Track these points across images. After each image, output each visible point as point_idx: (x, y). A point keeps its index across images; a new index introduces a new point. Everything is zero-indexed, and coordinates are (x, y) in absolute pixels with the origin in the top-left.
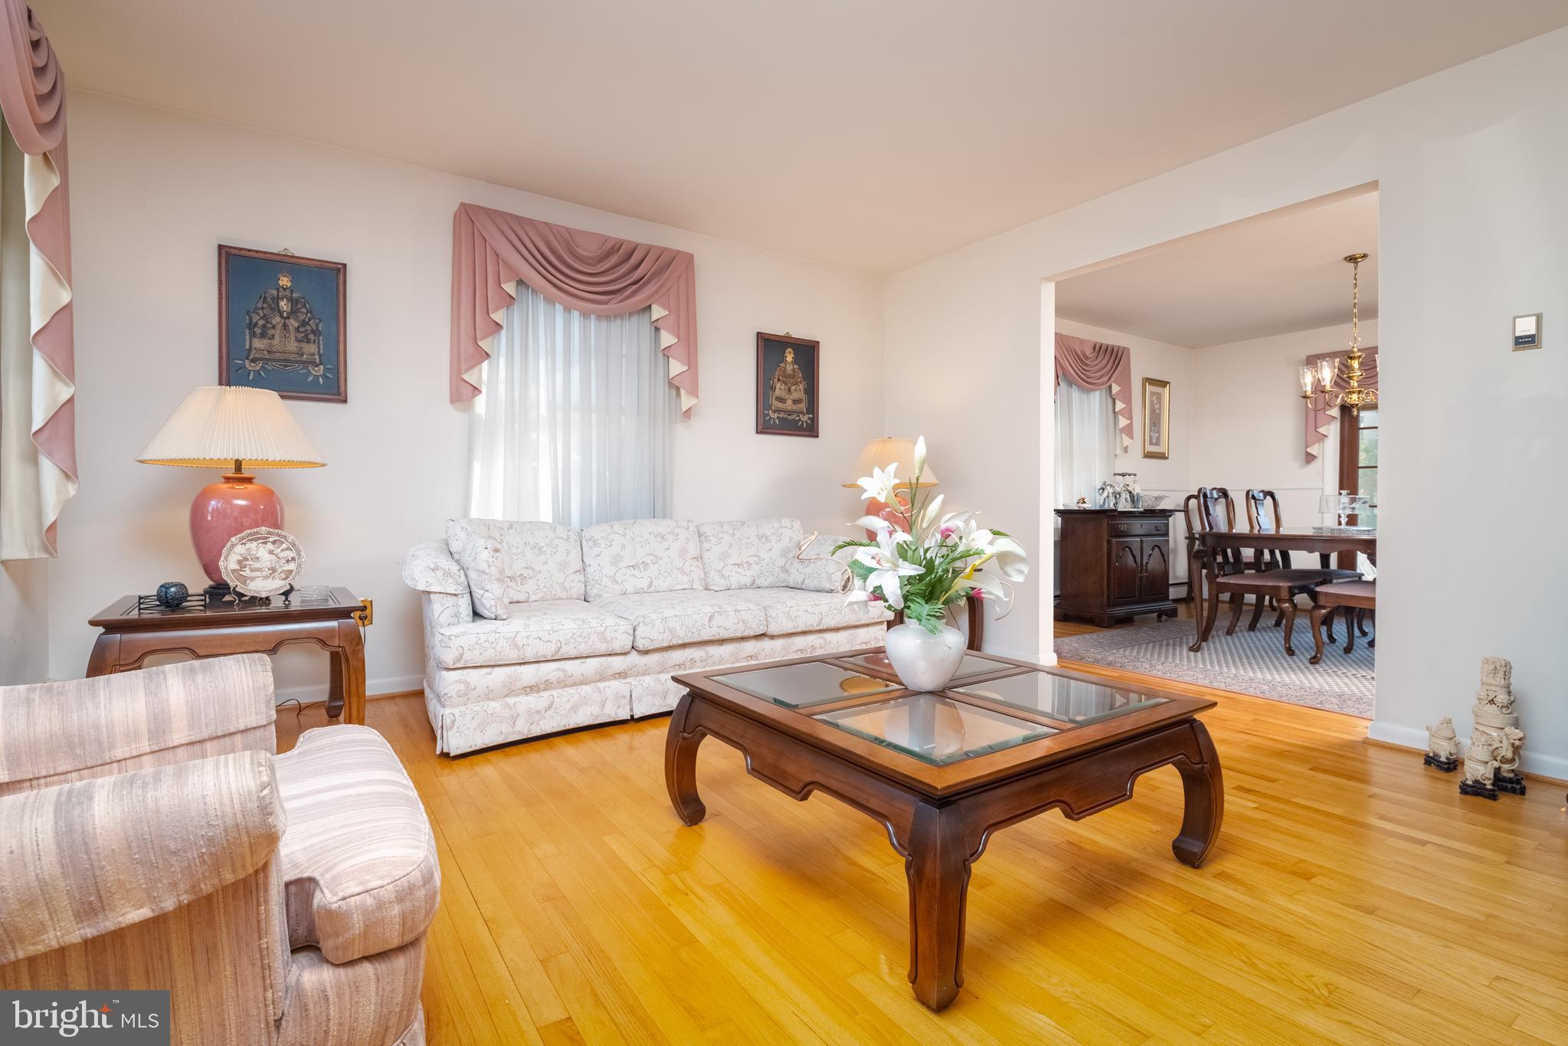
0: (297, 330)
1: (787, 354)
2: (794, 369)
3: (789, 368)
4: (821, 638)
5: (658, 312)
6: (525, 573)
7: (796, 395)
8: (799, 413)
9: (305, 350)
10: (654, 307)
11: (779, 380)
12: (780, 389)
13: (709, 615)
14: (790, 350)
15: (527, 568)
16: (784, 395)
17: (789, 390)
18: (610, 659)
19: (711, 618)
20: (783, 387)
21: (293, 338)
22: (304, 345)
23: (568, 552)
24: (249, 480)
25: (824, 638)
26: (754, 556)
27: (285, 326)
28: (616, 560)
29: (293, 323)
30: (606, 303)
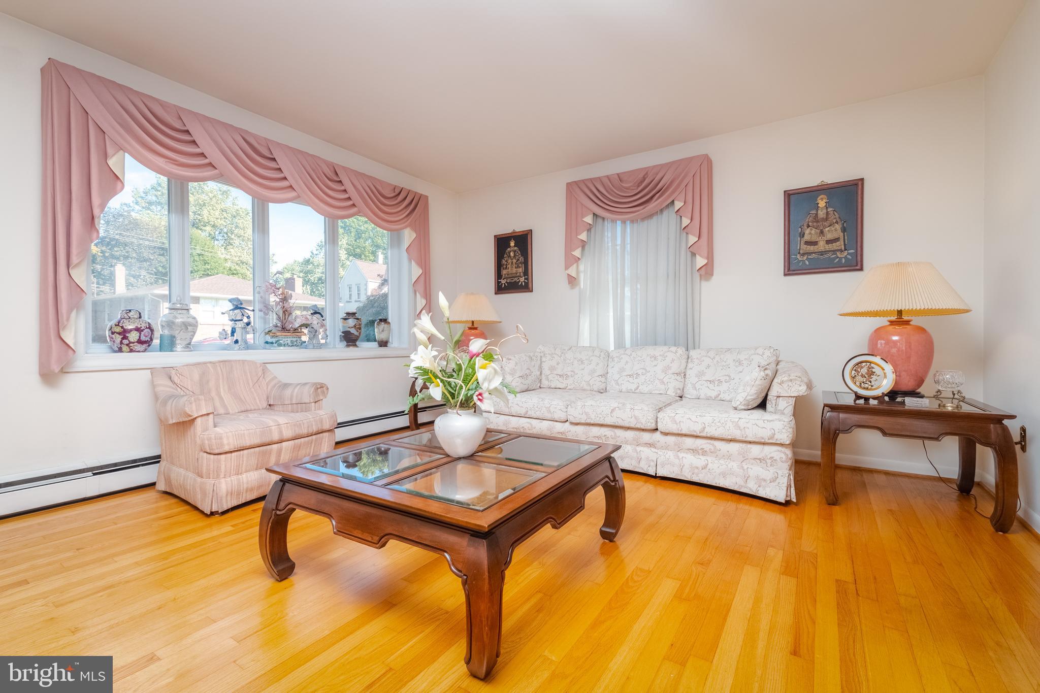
0: (516, 263)
1: (819, 201)
2: (827, 213)
3: (821, 214)
4: (710, 443)
5: (678, 205)
6: (569, 374)
7: (829, 236)
8: (834, 252)
9: (518, 272)
10: (676, 202)
11: (808, 226)
12: (810, 233)
13: (612, 408)
14: (822, 196)
15: (572, 371)
16: (814, 239)
17: (822, 232)
18: (555, 423)
19: (613, 411)
20: (813, 232)
21: (514, 267)
22: (518, 269)
23: (598, 364)
24: (476, 329)
25: (713, 445)
26: (725, 375)
27: (512, 262)
28: (622, 370)
29: (514, 261)
30: (638, 211)
